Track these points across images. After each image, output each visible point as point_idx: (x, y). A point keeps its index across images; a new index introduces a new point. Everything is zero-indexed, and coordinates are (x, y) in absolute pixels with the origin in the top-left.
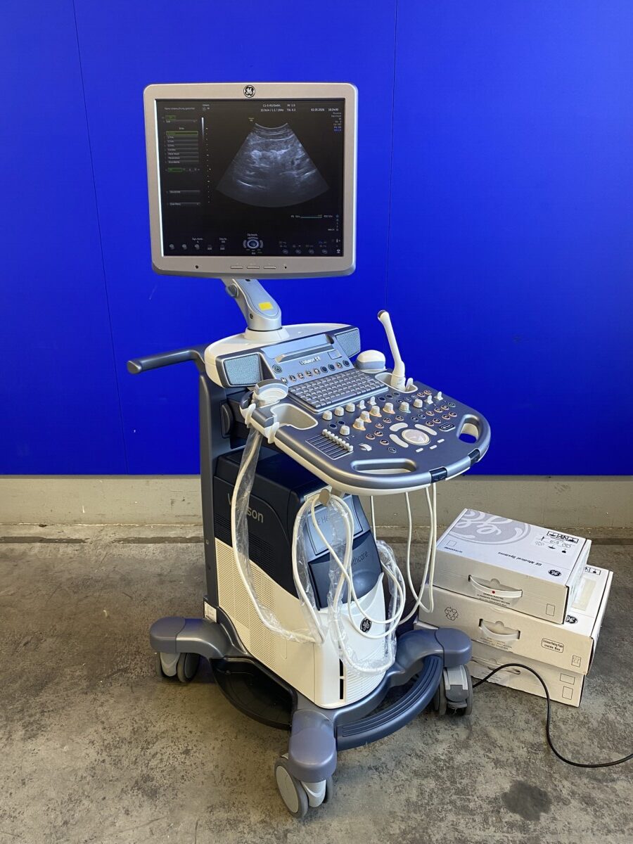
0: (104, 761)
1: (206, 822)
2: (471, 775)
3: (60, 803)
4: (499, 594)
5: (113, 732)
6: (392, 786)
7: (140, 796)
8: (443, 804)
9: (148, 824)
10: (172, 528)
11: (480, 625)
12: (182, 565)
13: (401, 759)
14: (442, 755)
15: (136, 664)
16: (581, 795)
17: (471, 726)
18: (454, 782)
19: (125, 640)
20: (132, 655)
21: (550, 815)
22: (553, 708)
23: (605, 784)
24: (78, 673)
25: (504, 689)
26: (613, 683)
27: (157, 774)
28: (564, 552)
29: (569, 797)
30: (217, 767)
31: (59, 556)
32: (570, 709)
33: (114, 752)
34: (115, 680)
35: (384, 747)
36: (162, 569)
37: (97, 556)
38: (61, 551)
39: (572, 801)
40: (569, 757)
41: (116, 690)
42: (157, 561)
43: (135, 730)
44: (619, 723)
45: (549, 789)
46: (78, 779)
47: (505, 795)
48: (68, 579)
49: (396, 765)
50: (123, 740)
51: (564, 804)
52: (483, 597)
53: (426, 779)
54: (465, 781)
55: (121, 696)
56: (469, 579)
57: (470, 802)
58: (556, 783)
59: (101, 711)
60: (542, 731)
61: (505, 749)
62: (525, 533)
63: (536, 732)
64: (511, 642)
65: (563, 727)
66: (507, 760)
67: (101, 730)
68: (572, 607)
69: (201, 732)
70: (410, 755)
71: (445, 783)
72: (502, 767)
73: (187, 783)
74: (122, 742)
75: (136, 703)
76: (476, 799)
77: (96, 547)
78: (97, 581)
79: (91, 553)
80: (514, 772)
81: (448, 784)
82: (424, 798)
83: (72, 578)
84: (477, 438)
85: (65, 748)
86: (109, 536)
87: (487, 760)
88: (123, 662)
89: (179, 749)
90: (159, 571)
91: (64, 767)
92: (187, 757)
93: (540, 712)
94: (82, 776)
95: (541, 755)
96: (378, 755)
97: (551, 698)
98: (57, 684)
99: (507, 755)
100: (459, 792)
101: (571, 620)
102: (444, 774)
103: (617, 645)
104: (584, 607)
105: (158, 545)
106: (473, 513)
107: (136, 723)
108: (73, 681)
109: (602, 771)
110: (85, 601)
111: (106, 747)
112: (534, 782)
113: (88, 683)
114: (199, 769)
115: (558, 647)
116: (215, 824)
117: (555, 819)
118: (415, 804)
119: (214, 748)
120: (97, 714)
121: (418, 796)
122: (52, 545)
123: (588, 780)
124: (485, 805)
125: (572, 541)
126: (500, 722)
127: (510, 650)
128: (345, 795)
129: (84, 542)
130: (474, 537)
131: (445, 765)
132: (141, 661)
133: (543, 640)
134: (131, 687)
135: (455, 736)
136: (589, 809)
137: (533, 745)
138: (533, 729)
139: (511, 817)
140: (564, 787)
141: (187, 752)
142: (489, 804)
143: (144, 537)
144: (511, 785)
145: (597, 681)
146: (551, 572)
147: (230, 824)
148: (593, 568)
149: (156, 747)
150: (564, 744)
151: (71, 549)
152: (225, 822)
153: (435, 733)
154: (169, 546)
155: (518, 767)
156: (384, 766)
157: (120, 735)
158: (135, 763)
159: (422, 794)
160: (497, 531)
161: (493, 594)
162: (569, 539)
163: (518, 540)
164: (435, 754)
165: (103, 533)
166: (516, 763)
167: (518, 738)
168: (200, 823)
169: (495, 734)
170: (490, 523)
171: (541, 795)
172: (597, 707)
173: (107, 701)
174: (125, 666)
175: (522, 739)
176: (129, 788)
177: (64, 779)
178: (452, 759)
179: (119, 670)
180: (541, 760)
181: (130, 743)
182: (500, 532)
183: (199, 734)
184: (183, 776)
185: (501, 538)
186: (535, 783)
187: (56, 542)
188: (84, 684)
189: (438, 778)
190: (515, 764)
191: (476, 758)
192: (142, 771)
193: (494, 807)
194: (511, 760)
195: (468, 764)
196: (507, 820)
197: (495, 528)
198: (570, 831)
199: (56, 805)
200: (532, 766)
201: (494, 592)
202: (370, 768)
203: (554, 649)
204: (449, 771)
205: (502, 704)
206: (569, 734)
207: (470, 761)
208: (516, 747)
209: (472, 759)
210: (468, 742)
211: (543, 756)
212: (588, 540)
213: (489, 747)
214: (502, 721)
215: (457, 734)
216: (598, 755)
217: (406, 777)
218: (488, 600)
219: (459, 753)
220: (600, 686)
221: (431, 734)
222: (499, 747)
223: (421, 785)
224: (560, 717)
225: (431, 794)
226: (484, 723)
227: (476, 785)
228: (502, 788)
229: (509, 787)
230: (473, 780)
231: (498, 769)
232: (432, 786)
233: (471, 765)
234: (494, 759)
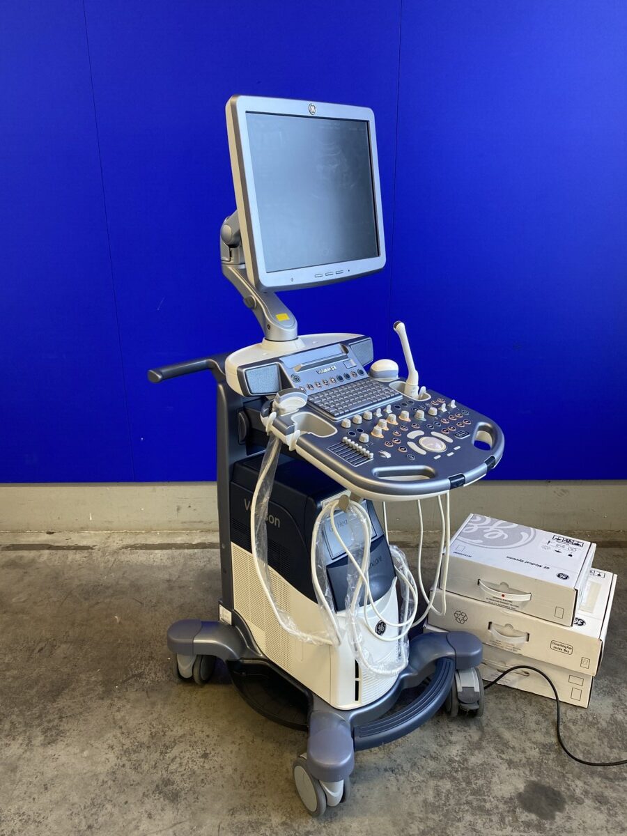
0: (124, 766)
1: (228, 825)
2: (485, 776)
3: (82, 807)
4: (509, 597)
5: (131, 736)
6: (409, 787)
7: (162, 799)
8: (461, 804)
9: (171, 827)
10: (179, 534)
11: (489, 628)
12: (190, 571)
13: (416, 760)
14: (456, 756)
15: (150, 669)
16: (594, 794)
17: (483, 727)
18: (469, 783)
19: (137, 646)
20: (145, 660)
21: (565, 814)
22: (563, 709)
23: (617, 783)
24: (93, 679)
25: (513, 691)
26: (620, 684)
27: (177, 778)
28: (570, 555)
29: (583, 797)
30: (236, 770)
31: (68, 563)
32: (578, 710)
33: (134, 757)
34: (131, 685)
35: (399, 749)
36: (170, 574)
37: (106, 563)
38: (70, 558)
39: (586, 800)
40: (580, 757)
41: (132, 695)
42: (165, 567)
43: (153, 734)
45: (563, 789)
46: (100, 784)
47: (520, 795)
48: (78, 586)
49: (412, 767)
50: (141, 745)
51: (579, 803)
52: (493, 601)
53: (442, 780)
54: (480, 782)
55: (137, 701)
56: (479, 583)
57: (486, 802)
58: (569, 783)
59: (118, 716)
60: (553, 731)
61: (517, 749)
62: (531, 537)
63: (547, 733)
64: (521, 644)
65: (573, 727)
66: (520, 761)
67: (119, 735)
68: (579, 609)
69: (218, 736)
70: (424, 757)
71: (460, 784)
72: (515, 767)
73: (207, 786)
74: (141, 746)
75: (153, 708)
76: (492, 799)
77: (104, 555)
78: (108, 588)
79: (99, 559)
80: (527, 773)
81: (464, 785)
82: (441, 799)
83: (82, 585)
84: (491, 446)
85: (86, 753)
86: (116, 542)
87: (501, 761)
88: (137, 667)
89: (197, 753)
90: (167, 577)
91: (85, 771)
92: (206, 761)
93: (550, 713)
94: (103, 781)
95: (553, 756)
96: (393, 757)
97: (560, 699)
98: (74, 690)
99: (520, 755)
100: (476, 793)
101: (579, 623)
102: (459, 775)
103: (622, 647)
105: (165, 552)
106: (479, 518)
107: (154, 728)
108: (89, 687)
109: (613, 770)
110: (97, 607)
111: (125, 752)
112: (547, 781)
113: (104, 688)
114: (219, 772)
115: (567, 649)
116: (237, 827)
117: (569, 818)
118: (433, 805)
119: (231, 752)
120: (114, 719)
121: (435, 797)
122: (60, 552)
123: (600, 779)
124: (501, 806)
125: (578, 545)
126: (511, 724)
127: (519, 652)
128: (363, 797)
129: (92, 549)
130: (482, 541)
131: (460, 766)
132: (155, 666)
133: (553, 642)
134: (147, 692)
135: (468, 737)
136: (602, 808)
137: (545, 746)
138: (544, 730)
139: (527, 816)
140: (577, 786)
141: (205, 756)
142: (504, 804)
143: (151, 543)
144: (525, 785)
145: (604, 682)
146: (559, 576)
147: (252, 826)
148: (598, 571)
149: (175, 752)
150: (575, 744)
151: (79, 556)
152: (246, 825)
153: (448, 735)
154: (176, 552)
156: (400, 767)
157: (138, 739)
158: (155, 767)
159: (438, 795)
160: (503, 536)
161: (502, 598)
162: (575, 542)
163: (526, 544)
164: (449, 755)
165: (111, 540)
166: (529, 763)
167: (530, 739)
168: (222, 825)
169: (507, 735)
170: (496, 528)
171: (555, 794)
172: (605, 708)
173: (124, 706)
174: (140, 671)
175: (534, 740)
176: (151, 792)
177: (86, 783)
178: (466, 760)
179: (134, 676)
180: (553, 760)
181: (149, 747)
182: (506, 536)
183: (216, 738)
184: (203, 780)
185: (508, 542)
186: (549, 783)
187: (65, 549)
188: (100, 689)
189: (453, 779)
191: (489, 759)
192: (162, 775)
193: (510, 807)
194: (524, 760)
195: (482, 765)
196: (523, 819)
197: (501, 533)
198: (585, 829)
199: (79, 809)
200: (545, 766)
201: (503, 596)
202: (386, 770)
203: (563, 651)
204: (464, 772)
205: (513, 707)
206: (579, 734)
207: (484, 762)
208: (528, 748)
209: (486, 760)
210: (481, 743)
211: (555, 756)
212: (593, 544)
213: (502, 748)
214: (513, 723)
215: (470, 735)
216: (608, 754)
217: (422, 779)
218: (498, 603)
219: (472, 754)
220: (607, 687)
221: (444, 736)
222: (512, 748)
223: (437, 786)
224: (569, 718)
225: (448, 795)
226: (495, 724)
227: (491, 786)
228: (517, 789)
229: (523, 787)
230: (488, 781)
231: (512, 770)
232: (448, 787)
233: (485, 766)
234: (507, 760)
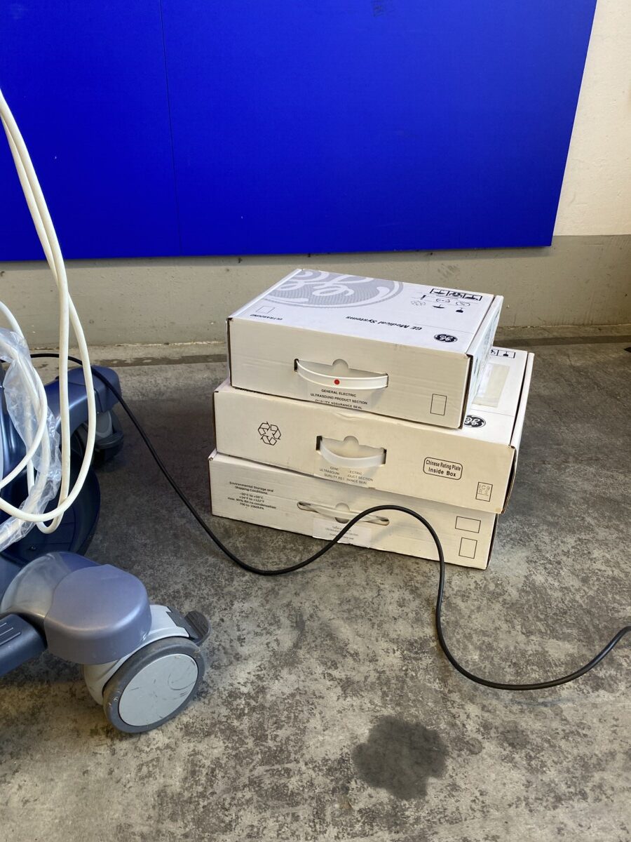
2: (296, 717)
4: (347, 384)
6: (134, 764)
8: (236, 789)
11: (318, 448)
14: (245, 685)
16: (501, 729)
18: (260, 738)
21: (446, 780)
22: (448, 576)
25: (362, 552)
26: (536, 526)
28: (460, 311)
29: (480, 737)
32: (472, 573)
39: (486, 744)
44: (552, 587)
45: (443, 726)
47: (360, 751)
51: (472, 753)
52: (320, 397)
53: (206, 740)
54: (282, 733)
56: (296, 368)
57: (289, 777)
58: (453, 711)
60: (427, 616)
61: (361, 657)
62: (394, 293)
63: (418, 620)
64: (373, 471)
65: (462, 605)
66: (366, 678)
68: (474, 402)
71: (243, 743)
72: (356, 693)
80: (378, 701)
81: (250, 743)
82: (197, 782)
87: (329, 683)
93: (426, 584)
95: (427, 660)
99: (367, 668)
100: (272, 757)
102: (244, 724)
103: (537, 471)
104: (494, 402)
112: (414, 714)
115: (452, 471)
117: (454, 787)
118: (177, 800)
121: (185, 779)
124: (320, 780)
126: (353, 610)
127: (369, 484)
131: (248, 704)
133: (427, 461)
135: (274, 645)
136: (516, 756)
137: (411, 644)
138: (412, 615)
139: (371, 796)
140: (468, 717)
142: (327, 775)
144: (371, 726)
145: (512, 525)
146: (438, 338)
148: (503, 350)
150: (465, 636)
153: (236, 644)
155: (385, 689)
159: (193, 773)
161: (336, 386)
163: (386, 299)
164: (231, 685)
166: (383, 681)
167: (386, 635)
169: (345, 631)
170: (336, 283)
171: (427, 740)
172: (515, 566)
175: (393, 635)
178: (262, 690)
180: (426, 670)
186: (417, 717)
189: (230, 732)
190: (381, 684)
191: (308, 683)
193: (337, 780)
194: (373, 677)
195: (293, 695)
196: (361, 805)
197: (343, 289)
198: (485, 811)
200: (410, 684)
201: (337, 382)
203: (445, 474)
204: (255, 716)
205: (360, 578)
206: (473, 617)
207: (298, 688)
208: (381, 652)
209: (301, 685)
210: (295, 653)
211: (430, 661)
212: (498, 297)
213: (334, 657)
214: (358, 608)
215: (277, 640)
216: (522, 646)
217: (167, 741)
218: (331, 401)
219: (276, 677)
220: (516, 532)
221: (228, 646)
222: (352, 655)
223: (195, 753)
224: (456, 589)
225: (213, 770)
226: (326, 614)
227: (305, 738)
228: (354, 737)
229: (367, 731)
230: (299, 728)
231: (349, 699)
232: (216, 753)
233: (298, 697)
234: (341, 680)
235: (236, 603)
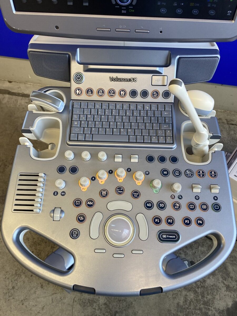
1: (78, 300)
3: (11, 275)
8: (196, 309)
9: (51, 295)
18: (203, 297)
31: (17, 106)
47: (228, 309)
53: (189, 292)
54: (209, 297)
57: (209, 311)
61: (233, 279)
66: (234, 287)
71: (198, 297)
72: (230, 291)
76: (213, 310)
80: (235, 295)
81: (200, 297)
82: (187, 304)
87: (223, 285)
99: (234, 283)
100: (206, 303)
102: (199, 291)
116: (83, 302)
118: (182, 307)
121: (184, 302)
122: (14, 97)
124: (217, 314)
131: (200, 284)
142: (219, 314)
144: (232, 303)
147: (89, 303)
152: (87, 301)
159: (186, 301)
168: (75, 299)
169: (230, 268)
187: (16, 95)
189: (195, 292)
191: (217, 283)
195: (213, 286)
199: (9, 276)
204: (202, 289)
207: (214, 284)
209: (215, 283)
213: (226, 276)
222: (231, 278)
223: (186, 295)
225: (190, 302)
227: (214, 301)
228: (227, 305)
229: (231, 304)
230: (213, 297)
231: (228, 292)
232: (192, 297)
233: (214, 287)
234: (226, 285)
235: (200, 247)
